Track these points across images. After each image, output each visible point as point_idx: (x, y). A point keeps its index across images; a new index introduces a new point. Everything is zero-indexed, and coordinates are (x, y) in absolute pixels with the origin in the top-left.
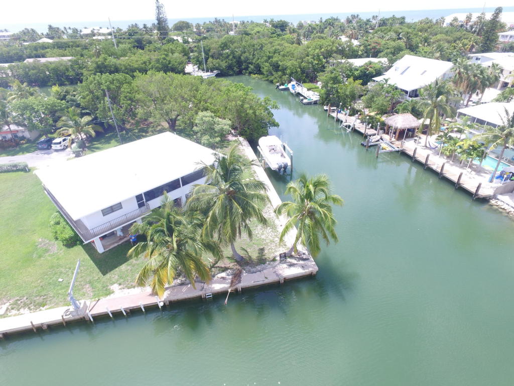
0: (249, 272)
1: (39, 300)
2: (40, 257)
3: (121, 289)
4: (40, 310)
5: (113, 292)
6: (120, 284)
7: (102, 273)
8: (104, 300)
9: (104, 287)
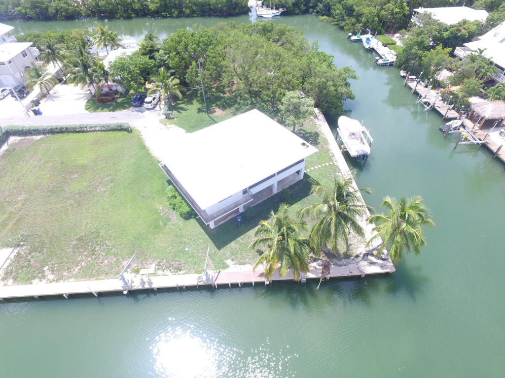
1: (176, 264)
3: (233, 264)
5: (228, 266)
6: (233, 260)
7: (217, 248)
8: (223, 272)
9: (221, 261)
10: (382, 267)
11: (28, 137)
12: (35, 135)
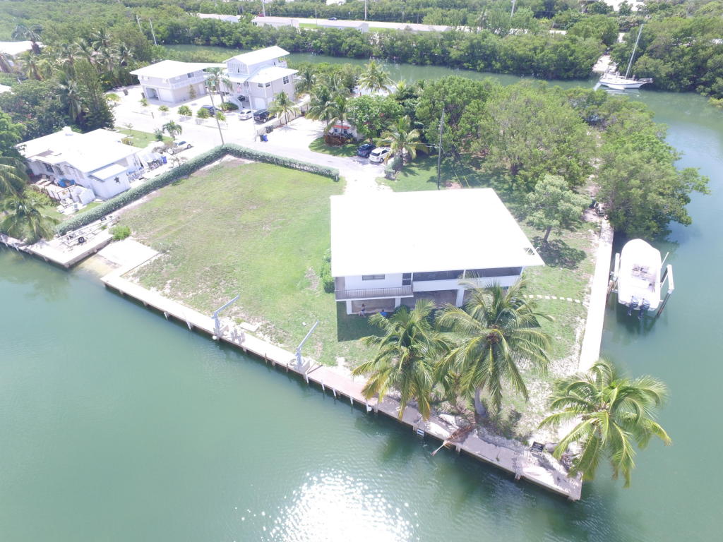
0: (482, 436)
1: (281, 334)
2: (302, 288)
4: (277, 345)
5: (337, 365)
6: (346, 361)
7: (338, 338)
8: (325, 368)
9: (332, 354)
10: (558, 480)
11: (241, 159)
12: (248, 158)
